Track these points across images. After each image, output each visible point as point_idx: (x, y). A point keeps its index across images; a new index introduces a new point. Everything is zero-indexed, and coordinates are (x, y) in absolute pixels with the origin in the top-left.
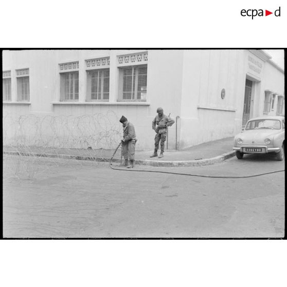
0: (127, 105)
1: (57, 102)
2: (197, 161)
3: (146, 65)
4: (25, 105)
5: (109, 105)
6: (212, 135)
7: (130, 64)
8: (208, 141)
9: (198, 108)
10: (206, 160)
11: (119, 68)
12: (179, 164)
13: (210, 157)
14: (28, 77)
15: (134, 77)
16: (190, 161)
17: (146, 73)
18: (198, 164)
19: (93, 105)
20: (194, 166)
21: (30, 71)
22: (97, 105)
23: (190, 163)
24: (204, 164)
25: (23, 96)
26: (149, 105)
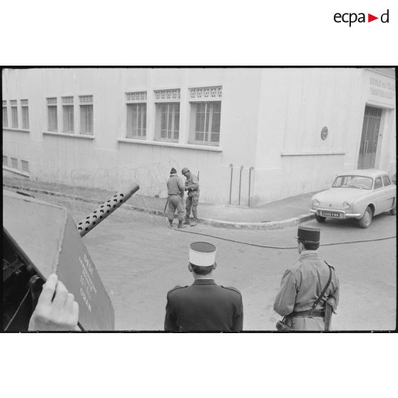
0: (198, 150)
1: (123, 139)
2: (263, 224)
3: (220, 102)
4: (88, 139)
5: (178, 148)
6: (304, 187)
7: (203, 99)
8: (298, 194)
9: (282, 156)
10: (274, 222)
11: (191, 103)
12: (242, 226)
13: (282, 220)
14: (92, 106)
15: (208, 114)
16: (255, 224)
17: (220, 111)
18: (263, 227)
19: (161, 146)
20: (258, 229)
21: (94, 98)
22: (165, 146)
23: (254, 226)
24: (271, 228)
25: (86, 128)
26: (220, 152)
